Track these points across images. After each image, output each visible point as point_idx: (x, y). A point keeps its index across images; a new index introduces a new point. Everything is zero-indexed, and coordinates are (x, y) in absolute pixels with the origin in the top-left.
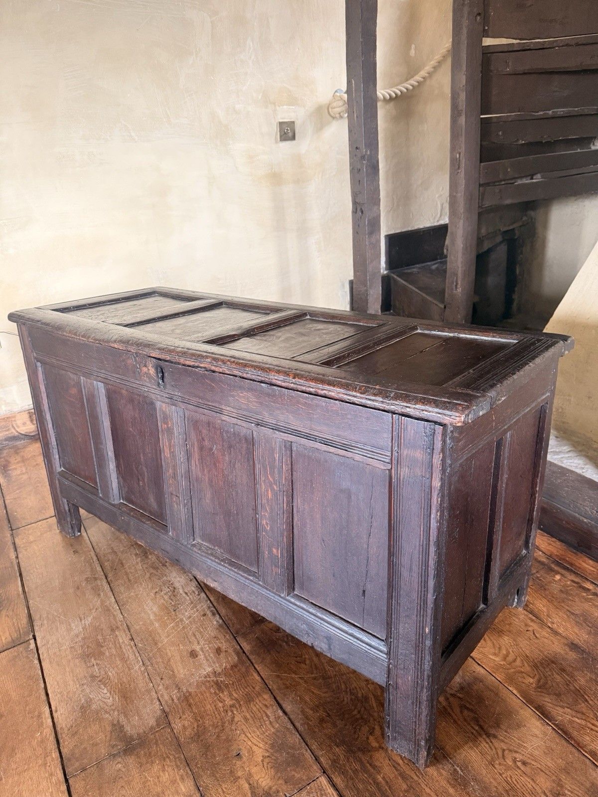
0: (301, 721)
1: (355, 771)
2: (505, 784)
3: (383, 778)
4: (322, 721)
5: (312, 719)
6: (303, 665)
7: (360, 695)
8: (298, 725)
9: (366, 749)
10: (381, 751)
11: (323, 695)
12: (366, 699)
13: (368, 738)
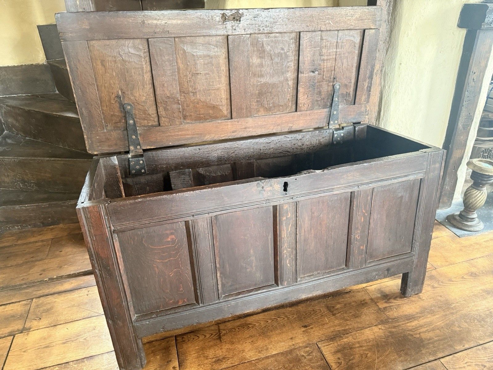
0: (408, 363)
1: (434, 347)
2: (431, 299)
3: (436, 337)
4: (406, 354)
5: (406, 358)
6: (368, 355)
7: (389, 334)
8: (410, 366)
9: (422, 340)
10: (421, 334)
11: (390, 350)
12: (390, 332)
13: (415, 337)
